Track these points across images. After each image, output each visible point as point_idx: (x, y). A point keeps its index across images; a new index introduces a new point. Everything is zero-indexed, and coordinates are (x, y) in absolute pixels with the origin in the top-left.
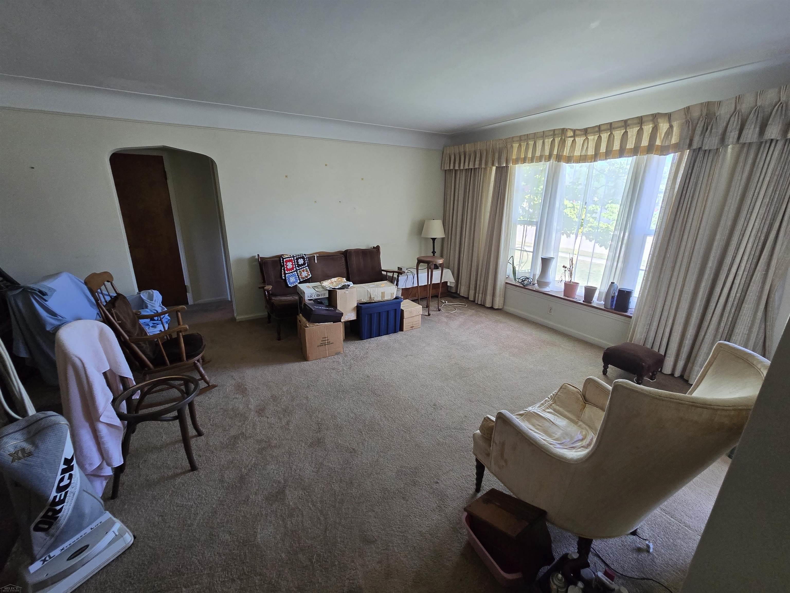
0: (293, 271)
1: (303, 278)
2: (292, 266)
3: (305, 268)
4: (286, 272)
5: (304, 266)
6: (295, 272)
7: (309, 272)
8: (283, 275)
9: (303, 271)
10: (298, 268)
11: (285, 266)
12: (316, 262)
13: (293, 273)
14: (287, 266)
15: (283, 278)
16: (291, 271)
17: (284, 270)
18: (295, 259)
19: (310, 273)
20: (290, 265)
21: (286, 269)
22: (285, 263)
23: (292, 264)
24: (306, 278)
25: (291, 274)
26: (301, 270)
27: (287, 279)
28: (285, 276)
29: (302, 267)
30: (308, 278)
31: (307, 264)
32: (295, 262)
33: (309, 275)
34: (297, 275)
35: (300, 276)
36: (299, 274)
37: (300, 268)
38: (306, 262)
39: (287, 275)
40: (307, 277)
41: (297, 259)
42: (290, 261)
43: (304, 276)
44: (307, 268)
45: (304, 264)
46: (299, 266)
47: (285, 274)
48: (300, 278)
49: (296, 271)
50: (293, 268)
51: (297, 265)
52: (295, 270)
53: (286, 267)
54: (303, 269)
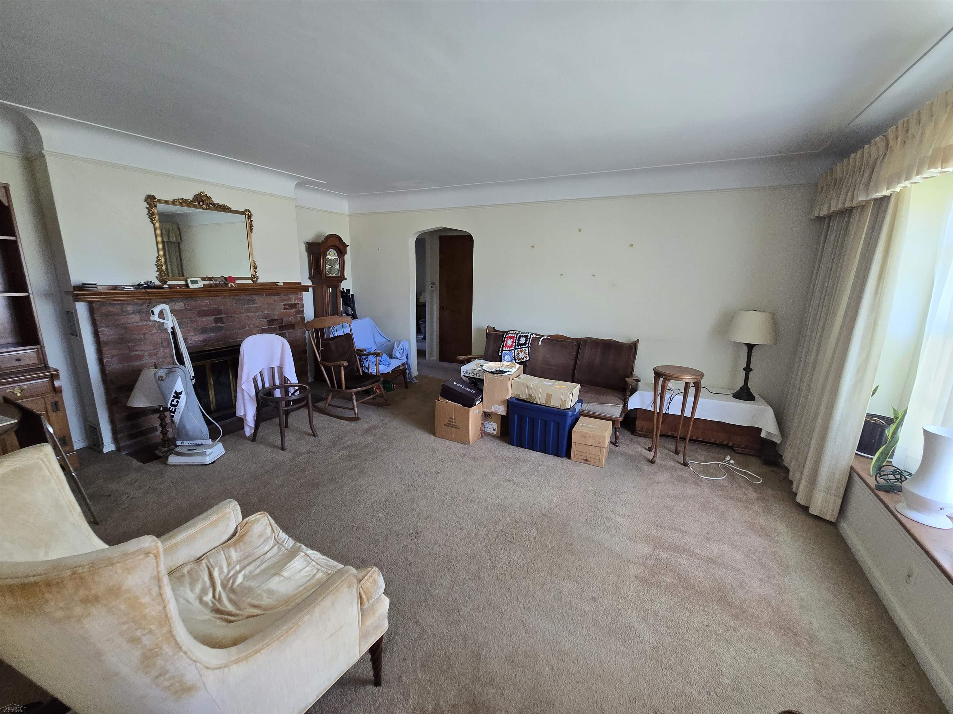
0: (511, 349)
1: (519, 359)
2: (512, 343)
3: (524, 349)
4: (504, 349)
5: (524, 346)
6: (513, 351)
7: (527, 354)
8: (500, 351)
9: (521, 351)
10: (517, 347)
11: (505, 342)
12: (540, 344)
13: (510, 351)
14: (507, 342)
15: (500, 354)
16: (509, 349)
17: (503, 346)
18: (518, 336)
19: (528, 356)
20: (510, 342)
21: (505, 345)
22: (506, 339)
23: (513, 342)
24: (522, 361)
25: (508, 352)
26: (519, 350)
27: (503, 356)
28: (502, 353)
29: (522, 347)
30: (525, 360)
31: (527, 344)
32: (516, 340)
33: (526, 357)
34: (513, 354)
35: (516, 356)
36: (516, 354)
37: (520, 347)
38: (528, 342)
39: (504, 352)
40: (523, 359)
41: (520, 337)
42: (513, 338)
43: (520, 357)
44: (527, 349)
45: (525, 344)
46: (519, 344)
47: (503, 350)
48: (516, 359)
49: (515, 349)
50: (511, 346)
51: (517, 344)
52: (513, 348)
53: (506, 344)
54: (521, 349)
